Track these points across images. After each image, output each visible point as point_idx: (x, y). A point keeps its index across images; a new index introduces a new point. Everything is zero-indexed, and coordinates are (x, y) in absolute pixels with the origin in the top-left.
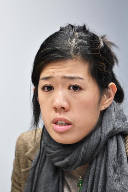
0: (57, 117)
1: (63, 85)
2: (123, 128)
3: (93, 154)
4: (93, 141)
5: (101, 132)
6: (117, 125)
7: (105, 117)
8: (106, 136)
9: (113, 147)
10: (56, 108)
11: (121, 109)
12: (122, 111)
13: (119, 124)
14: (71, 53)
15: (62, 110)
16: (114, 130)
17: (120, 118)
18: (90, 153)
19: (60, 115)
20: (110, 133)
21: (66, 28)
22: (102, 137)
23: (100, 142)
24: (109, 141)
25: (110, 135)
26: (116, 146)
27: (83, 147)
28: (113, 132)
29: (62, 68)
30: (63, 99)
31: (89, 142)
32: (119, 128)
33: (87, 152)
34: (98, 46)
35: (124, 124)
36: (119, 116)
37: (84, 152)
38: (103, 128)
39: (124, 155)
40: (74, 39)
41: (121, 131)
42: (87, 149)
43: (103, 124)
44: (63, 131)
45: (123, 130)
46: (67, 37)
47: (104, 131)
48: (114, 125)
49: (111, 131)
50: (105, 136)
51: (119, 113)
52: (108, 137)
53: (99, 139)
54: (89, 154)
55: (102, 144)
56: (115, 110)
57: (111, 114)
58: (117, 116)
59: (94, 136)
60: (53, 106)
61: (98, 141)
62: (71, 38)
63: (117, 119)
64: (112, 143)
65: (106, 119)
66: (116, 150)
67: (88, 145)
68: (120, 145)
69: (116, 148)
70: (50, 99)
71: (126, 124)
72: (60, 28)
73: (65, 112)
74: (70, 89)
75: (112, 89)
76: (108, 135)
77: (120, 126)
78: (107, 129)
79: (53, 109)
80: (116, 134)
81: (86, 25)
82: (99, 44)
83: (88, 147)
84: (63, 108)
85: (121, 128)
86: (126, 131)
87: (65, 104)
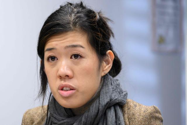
0: (62, 84)
1: (66, 55)
2: (120, 99)
3: (93, 123)
4: (92, 111)
5: (99, 103)
6: (114, 97)
7: (103, 90)
8: (104, 107)
9: (111, 116)
10: (60, 76)
11: (118, 83)
12: (119, 85)
13: (116, 95)
14: (71, 26)
15: (66, 77)
16: (111, 101)
17: (117, 91)
18: (91, 122)
19: (65, 82)
20: (107, 103)
21: (65, 6)
22: (100, 108)
23: (98, 112)
24: (107, 111)
25: (107, 105)
26: (114, 115)
27: (83, 117)
28: (110, 103)
29: (64, 40)
30: (67, 68)
31: (89, 112)
32: (116, 99)
33: (88, 121)
34: (94, 18)
35: (120, 96)
36: (116, 89)
37: (85, 122)
38: (101, 99)
39: (122, 123)
40: (73, 15)
41: (118, 102)
42: (87, 119)
43: (100, 96)
44: (68, 95)
45: (120, 101)
46: (67, 12)
47: (102, 102)
48: (111, 96)
49: (108, 102)
50: (102, 107)
51: (115, 86)
52: (106, 107)
53: (98, 109)
54: (89, 123)
55: (100, 114)
56: (112, 84)
57: (108, 87)
58: (114, 89)
59: (93, 107)
60: (58, 74)
61: (96, 111)
62: (70, 14)
63: (114, 92)
64: (110, 113)
65: (103, 91)
66: (115, 119)
67: (88, 115)
68: (118, 114)
69: (114, 117)
70: (55, 69)
71: (122, 96)
72: (60, 6)
73: (69, 80)
74: (72, 58)
75: (110, 56)
76: (105, 106)
77: (116, 98)
78: (104, 100)
79: (58, 77)
80: (113, 105)
81: (83, 2)
82: (95, 16)
83: (88, 117)
84: (67, 76)
85: (118, 99)
86: (122, 102)
87: (69, 73)
